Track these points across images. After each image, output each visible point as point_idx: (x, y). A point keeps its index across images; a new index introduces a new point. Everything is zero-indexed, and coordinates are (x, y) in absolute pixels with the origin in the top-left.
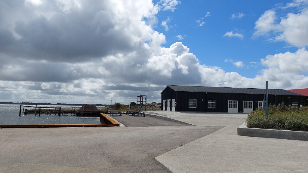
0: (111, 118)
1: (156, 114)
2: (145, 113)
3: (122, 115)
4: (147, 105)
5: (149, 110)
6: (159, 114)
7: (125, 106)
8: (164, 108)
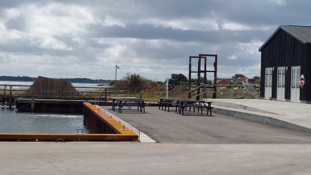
0: (113, 116)
1: (245, 108)
2: (212, 106)
3: (147, 109)
4: (218, 81)
5: (225, 96)
6: (252, 109)
7: (155, 86)
8: (268, 91)
